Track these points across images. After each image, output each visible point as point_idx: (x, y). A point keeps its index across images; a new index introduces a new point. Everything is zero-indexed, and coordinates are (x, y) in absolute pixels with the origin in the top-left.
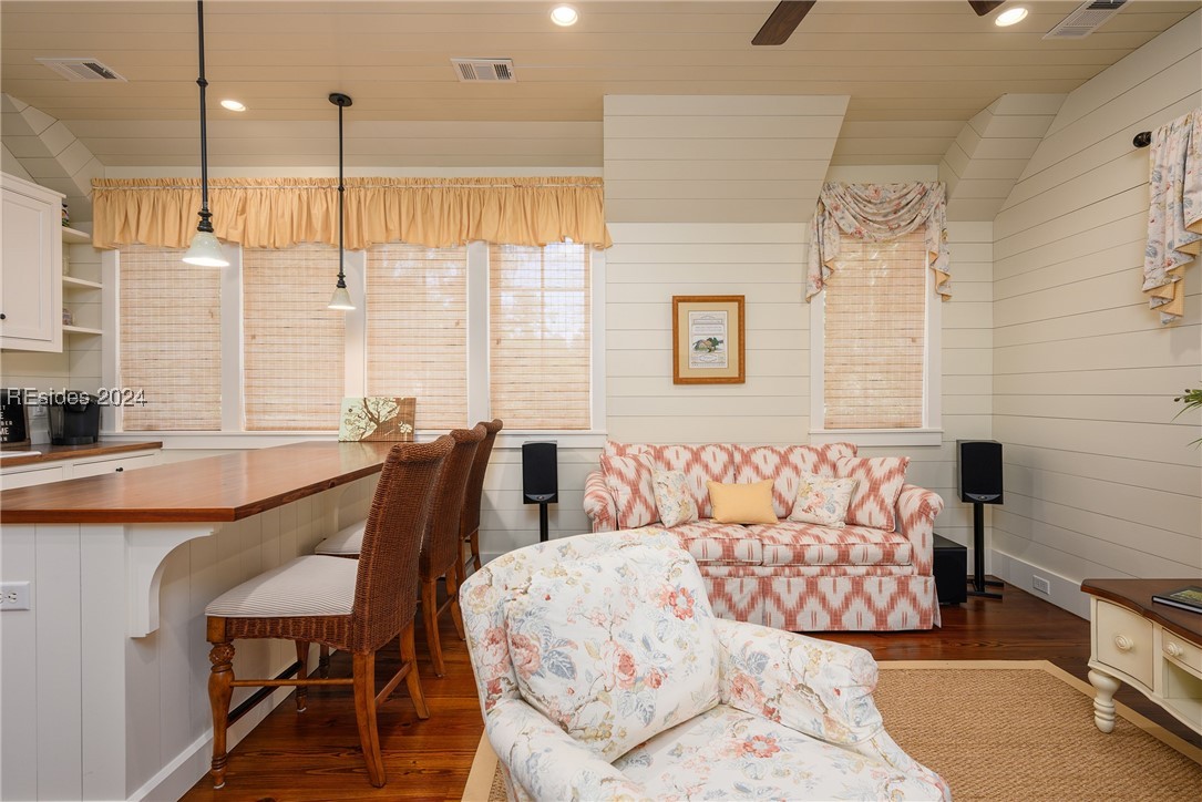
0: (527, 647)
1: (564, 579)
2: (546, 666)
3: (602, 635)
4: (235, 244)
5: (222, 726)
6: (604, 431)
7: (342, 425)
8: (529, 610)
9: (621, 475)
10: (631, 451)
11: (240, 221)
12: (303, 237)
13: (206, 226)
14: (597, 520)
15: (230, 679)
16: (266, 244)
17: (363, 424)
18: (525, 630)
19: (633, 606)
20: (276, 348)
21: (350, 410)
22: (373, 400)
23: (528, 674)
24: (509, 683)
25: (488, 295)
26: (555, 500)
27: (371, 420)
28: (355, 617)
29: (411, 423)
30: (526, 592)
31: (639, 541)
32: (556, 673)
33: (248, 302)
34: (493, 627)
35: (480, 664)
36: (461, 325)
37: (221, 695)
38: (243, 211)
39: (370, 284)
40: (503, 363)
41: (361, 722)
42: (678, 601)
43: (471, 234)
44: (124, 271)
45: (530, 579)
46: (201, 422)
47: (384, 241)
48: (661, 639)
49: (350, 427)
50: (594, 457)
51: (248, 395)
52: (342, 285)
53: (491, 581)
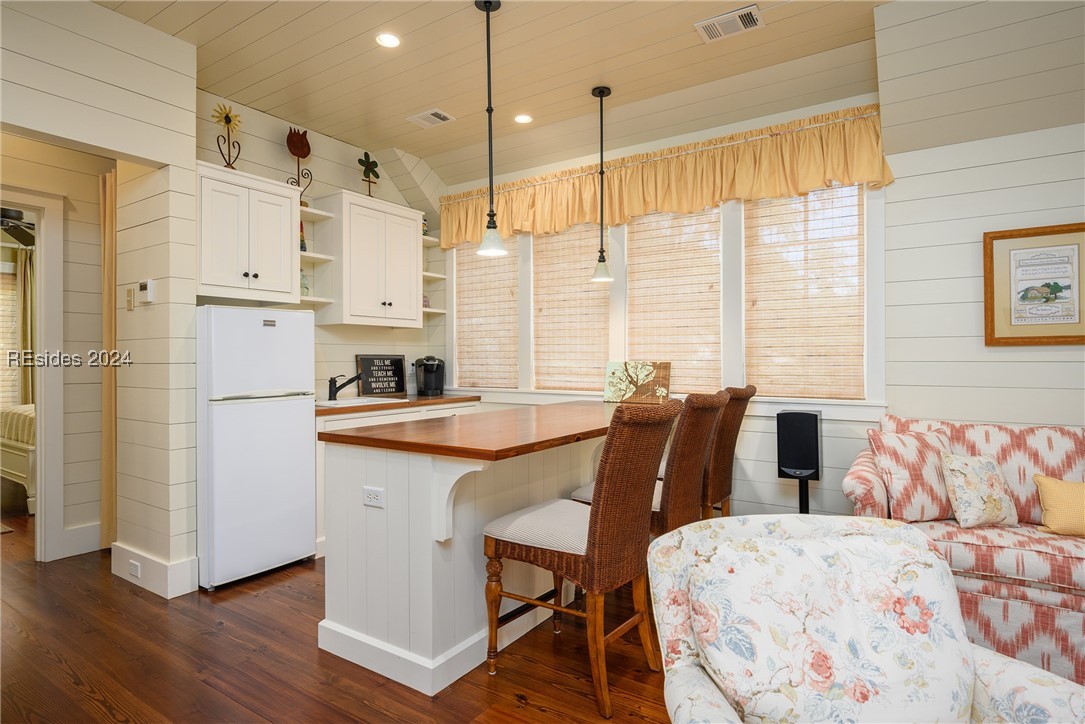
0: (705, 615)
1: (753, 555)
2: (723, 639)
3: (793, 624)
4: (527, 234)
5: (494, 627)
6: (883, 402)
7: (607, 387)
8: (710, 578)
9: (895, 455)
10: (913, 427)
11: (531, 212)
12: (576, 220)
13: (492, 225)
14: (859, 505)
15: (499, 589)
16: (548, 230)
17: (623, 387)
18: (705, 598)
19: (840, 602)
20: (556, 319)
21: (613, 373)
22: (633, 364)
23: (705, 644)
24: (689, 647)
25: (743, 255)
26: (816, 476)
27: (630, 383)
28: (588, 559)
29: (666, 386)
30: (709, 561)
31: (870, 532)
32: (733, 650)
33: (537, 280)
34: (676, 589)
35: (661, 622)
36: (715, 288)
37: (494, 602)
38: (533, 205)
39: (631, 255)
40: (760, 325)
41: (592, 655)
42: (906, 610)
43: (727, 193)
44: (459, 264)
45: (715, 549)
46: (506, 381)
47: (642, 213)
48: (875, 648)
49: (613, 389)
50: (862, 431)
51: (537, 359)
52: (602, 259)
53: (680, 543)
